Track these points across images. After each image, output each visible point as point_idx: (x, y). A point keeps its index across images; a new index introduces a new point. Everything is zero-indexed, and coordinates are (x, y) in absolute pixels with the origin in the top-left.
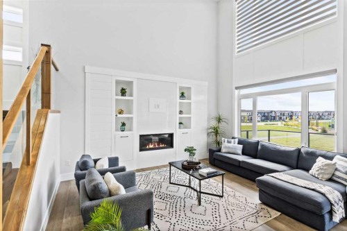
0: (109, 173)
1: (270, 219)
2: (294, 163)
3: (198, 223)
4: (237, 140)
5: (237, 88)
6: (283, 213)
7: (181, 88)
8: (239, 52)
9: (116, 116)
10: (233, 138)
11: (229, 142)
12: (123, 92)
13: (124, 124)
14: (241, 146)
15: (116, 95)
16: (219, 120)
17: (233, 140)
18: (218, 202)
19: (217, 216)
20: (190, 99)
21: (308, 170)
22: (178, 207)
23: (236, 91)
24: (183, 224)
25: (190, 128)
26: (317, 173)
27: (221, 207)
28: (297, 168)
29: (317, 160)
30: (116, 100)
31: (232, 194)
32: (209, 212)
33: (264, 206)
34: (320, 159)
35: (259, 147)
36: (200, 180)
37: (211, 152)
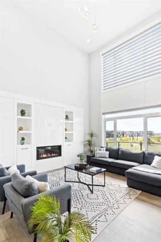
0: (28, 176)
1: (137, 195)
2: (141, 160)
3: (96, 205)
4: (105, 149)
5: (104, 114)
6: (142, 191)
7: (66, 112)
8: (104, 90)
9: (18, 132)
10: (102, 147)
11: (100, 150)
12: (23, 113)
13: (23, 139)
14: (108, 152)
15: (18, 115)
16: (92, 135)
17: (102, 149)
18: (103, 189)
19: (106, 198)
20: (72, 120)
21: (150, 164)
22: (78, 196)
23: (103, 116)
24: (87, 207)
25: (72, 141)
26: (156, 165)
27: (106, 193)
28: (143, 163)
29: (155, 158)
30: (18, 119)
31: (110, 184)
32: (100, 197)
33: (131, 189)
34: (156, 157)
35: (120, 152)
36: (92, 175)
37: (88, 157)
